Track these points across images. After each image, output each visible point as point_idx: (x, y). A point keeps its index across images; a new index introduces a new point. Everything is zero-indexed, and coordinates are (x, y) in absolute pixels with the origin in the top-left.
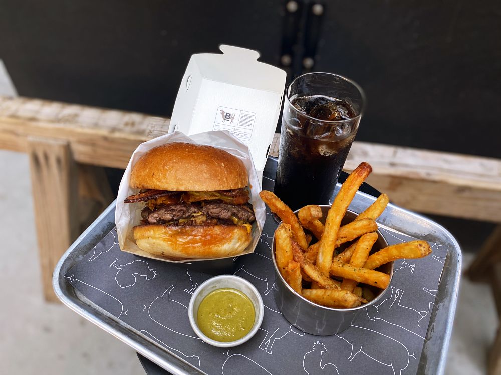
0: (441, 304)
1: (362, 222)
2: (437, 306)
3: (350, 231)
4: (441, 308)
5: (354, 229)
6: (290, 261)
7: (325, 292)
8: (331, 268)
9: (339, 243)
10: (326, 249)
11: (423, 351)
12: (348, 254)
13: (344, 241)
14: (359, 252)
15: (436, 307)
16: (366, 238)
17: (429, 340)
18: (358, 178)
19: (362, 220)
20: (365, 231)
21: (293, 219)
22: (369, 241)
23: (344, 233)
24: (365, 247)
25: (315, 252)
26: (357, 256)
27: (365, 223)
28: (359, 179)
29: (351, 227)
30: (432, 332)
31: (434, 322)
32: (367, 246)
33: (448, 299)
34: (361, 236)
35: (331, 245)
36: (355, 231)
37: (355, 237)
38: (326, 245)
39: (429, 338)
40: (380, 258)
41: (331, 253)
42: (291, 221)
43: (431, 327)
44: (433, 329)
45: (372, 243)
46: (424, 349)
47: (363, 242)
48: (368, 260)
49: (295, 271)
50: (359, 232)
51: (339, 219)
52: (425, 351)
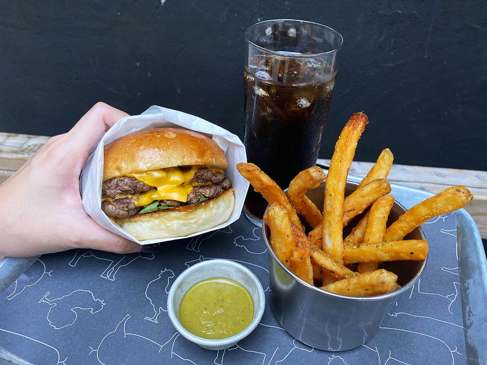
0: (471, 281)
1: (370, 185)
2: (466, 285)
3: (357, 200)
4: (471, 286)
5: (363, 196)
6: (293, 248)
7: (349, 282)
8: (343, 252)
9: (346, 219)
10: (333, 228)
11: (467, 343)
12: (358, 233)
13: (352, 215)
14: (375, 223)
15: (464, 286)
16: (381, 203)
17: (469, 327)
18: (354, 130)
19: (368, 184)
20: (376, 196)
21: (283, 198)
22: (384, 207)
23: (351, 204)
24: (381, 216)
25: (317, 237)
26: (374, 230)
27: (374, 185)
28: (356, 131)
29: (358, 195)
30: (470, 316)
31: (468, 304)
32: (384, 214)
33: (477, 272)
34: (372, 204)
35: (339, 220)
36: (363, 199)
37: (365, 207)
38: (332, 223)
39: (468, 324)
40: (402, 226)
41: (341, 232)
42: (282, 201)
43: (467, 310)
44: (470, 312)
45: (388, 209)
46: (466, 340)
47: (377, 209)
48: (386, 234)
49: (305, 259)
50: (369, 199)
51: (341, 187)
52: (469, 341)
